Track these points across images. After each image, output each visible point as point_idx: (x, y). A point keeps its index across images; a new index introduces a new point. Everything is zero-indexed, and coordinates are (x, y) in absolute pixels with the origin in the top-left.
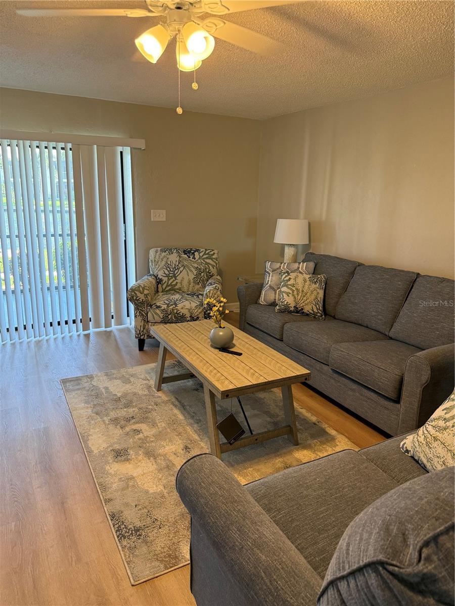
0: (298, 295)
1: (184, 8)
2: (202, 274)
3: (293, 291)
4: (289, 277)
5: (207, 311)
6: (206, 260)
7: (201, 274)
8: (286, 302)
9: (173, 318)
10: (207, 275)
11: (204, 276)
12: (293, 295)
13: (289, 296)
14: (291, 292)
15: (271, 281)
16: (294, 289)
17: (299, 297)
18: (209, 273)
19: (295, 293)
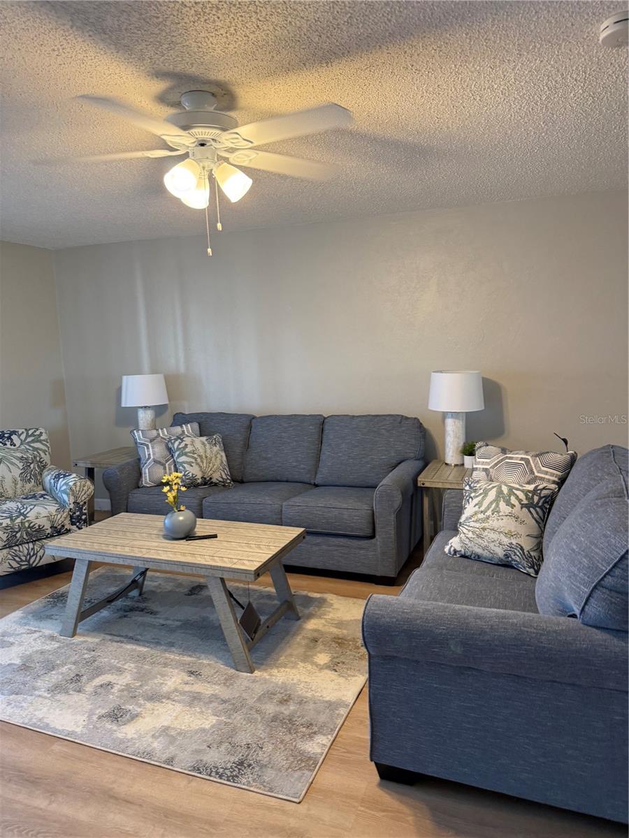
0: (202, 462)
1: (208, 144)
2: (32, 466)
3: (196, 459)
4: (184, 443)
5: (75, 513)
6: (32, 445)
7: (29, 466)
8: (190, 474)
9: (25, 537)
10: (38, 466)
11: (34, 468)
12: (197, 464)
13: (192, 466)
14: (193, 461)
15: (154, 454)
16: (195, 456)
17: (205, 465)
18: (41, 462)
19: (199, 460)
